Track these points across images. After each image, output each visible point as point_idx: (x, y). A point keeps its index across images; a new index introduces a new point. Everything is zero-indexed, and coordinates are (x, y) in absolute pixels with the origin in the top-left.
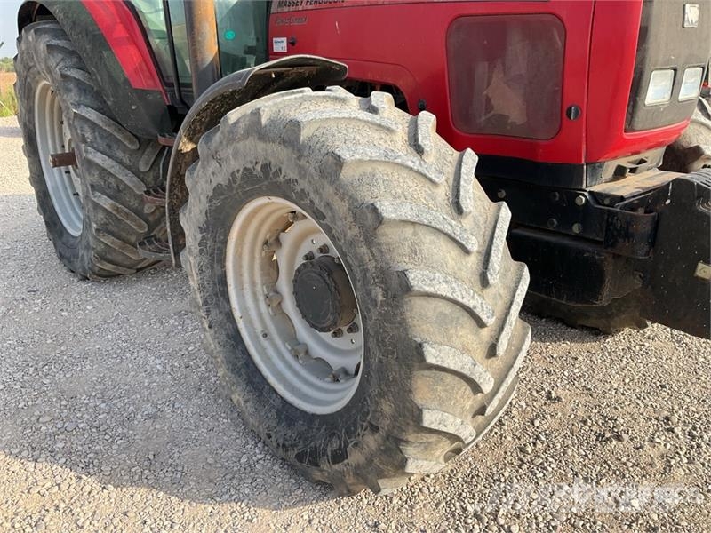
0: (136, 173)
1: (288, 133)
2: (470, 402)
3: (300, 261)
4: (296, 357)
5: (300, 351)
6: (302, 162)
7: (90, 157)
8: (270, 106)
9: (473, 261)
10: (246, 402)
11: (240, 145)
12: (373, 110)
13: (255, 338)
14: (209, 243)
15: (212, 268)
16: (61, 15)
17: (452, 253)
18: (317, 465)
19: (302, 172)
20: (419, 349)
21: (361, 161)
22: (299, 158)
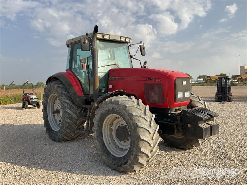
0: (76, 114)
1: (117, 102)
2: (150, 148)
3: (117, 127)
4: (116, 148)
5: (117, 147)
6: (120, 107)
7: (67, 110)
8: (113, 98)
9: (148, 123)
10: (106, 158)
11: (108, 105)
12: (131, 99)
13: (107, 144)
14: (99, 124)
15: (99, 129)
16: (62, 80)
17: (145, 121)
18: (121, 167)
19: (120, 109)
20: (140, 136)
21: (129, 106)
22: (119, 107)
